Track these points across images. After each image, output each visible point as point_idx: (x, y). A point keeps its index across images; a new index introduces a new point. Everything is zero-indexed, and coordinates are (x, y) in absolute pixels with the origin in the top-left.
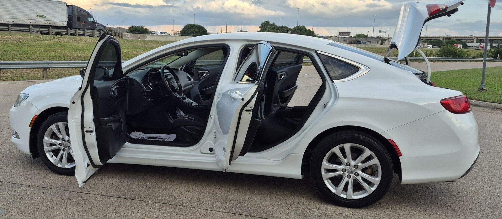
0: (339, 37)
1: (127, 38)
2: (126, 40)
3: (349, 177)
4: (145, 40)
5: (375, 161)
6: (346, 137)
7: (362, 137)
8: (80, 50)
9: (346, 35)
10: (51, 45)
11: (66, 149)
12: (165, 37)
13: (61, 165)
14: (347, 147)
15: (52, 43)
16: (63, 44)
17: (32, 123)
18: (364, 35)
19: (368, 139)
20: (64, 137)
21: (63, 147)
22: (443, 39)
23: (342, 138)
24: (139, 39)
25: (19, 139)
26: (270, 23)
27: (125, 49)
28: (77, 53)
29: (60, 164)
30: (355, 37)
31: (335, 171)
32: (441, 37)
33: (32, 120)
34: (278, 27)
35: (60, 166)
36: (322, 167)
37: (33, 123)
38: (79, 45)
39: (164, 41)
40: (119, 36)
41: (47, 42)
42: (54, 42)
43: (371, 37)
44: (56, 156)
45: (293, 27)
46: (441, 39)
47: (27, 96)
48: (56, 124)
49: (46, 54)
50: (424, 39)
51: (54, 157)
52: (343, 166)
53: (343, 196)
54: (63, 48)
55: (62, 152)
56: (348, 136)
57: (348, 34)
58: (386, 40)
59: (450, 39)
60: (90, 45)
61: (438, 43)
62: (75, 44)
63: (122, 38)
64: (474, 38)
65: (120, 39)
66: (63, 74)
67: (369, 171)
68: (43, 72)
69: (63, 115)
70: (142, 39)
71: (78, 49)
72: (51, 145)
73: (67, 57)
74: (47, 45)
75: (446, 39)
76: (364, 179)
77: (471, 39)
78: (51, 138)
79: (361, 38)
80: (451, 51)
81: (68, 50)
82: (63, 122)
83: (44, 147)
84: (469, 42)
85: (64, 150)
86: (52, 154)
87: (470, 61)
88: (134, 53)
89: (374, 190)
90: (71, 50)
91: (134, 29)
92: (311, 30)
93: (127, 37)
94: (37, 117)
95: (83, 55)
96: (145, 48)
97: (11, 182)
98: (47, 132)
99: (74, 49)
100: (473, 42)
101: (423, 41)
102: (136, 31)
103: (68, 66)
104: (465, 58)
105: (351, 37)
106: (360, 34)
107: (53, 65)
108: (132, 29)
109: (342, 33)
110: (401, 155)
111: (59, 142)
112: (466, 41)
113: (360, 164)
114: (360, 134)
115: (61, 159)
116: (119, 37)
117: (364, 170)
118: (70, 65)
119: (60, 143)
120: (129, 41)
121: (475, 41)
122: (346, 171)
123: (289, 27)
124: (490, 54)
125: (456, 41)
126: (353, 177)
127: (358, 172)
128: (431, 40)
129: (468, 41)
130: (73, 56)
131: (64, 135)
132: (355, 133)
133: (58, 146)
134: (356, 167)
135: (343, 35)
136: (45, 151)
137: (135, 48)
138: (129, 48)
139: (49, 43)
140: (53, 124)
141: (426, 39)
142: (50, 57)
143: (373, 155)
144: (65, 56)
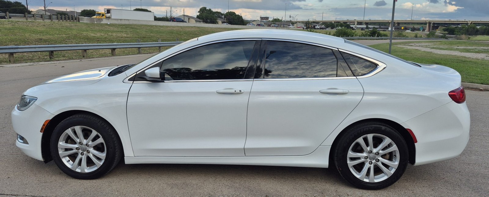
0: (261, 21)
1: (84, 22)
2: (83, 23)
3: (371, 163)
4: (101, 23)
5: (394, 148)
6: (370, 128)
7: (383, 128)
8: (40, 33)
9: (266, 20)
10: (10, 29)
11: (85, 153)
12: (120, 21)
13: (80, 169)
14: (370, 137)
15: (11, 27)
16: (22, 28)
17: (43, 128)
18: (278, 19)
19: (388, 129)
20: (81, 141)
21: (80, 151)
22: (335, 22)
23: (366, 129)
24: (96, 23)
25: (28, 145)
26: (207, 9)
27: (83, 31)
28: (38, 36)
29: (78, 169)
30: (272, 21)
31: (359, 158)
32: (333, 21)
33: (44, 125)
34: (213, 12)
35: (78, 170)
36: (347, 156)
37: (45, 128)
38: (38, 29)
39: (119, 24)
40: (76, 19)
41: (5, 26)
42: (13, 26)
43: (284, 21)
44: (74, 161)
45: (226, 13)
46: (333, 22)
47: (34, 99)
48: (72, 128)
49: (6, 37)
50: (321, 22)
51: (71, 162)
52: (366, 154)
53: (366, 180)
54: (22, 31)
55: (80, 156)
56: (371, 127)
57: (267, 18)
58: (295, 23)
59: (339, 22)
60: (49, 28)
61: (331, 25)
62: (34, 28)
63: (79, 21)
64: (355, 21)
65: (77, 22)
66: (26, 56)
67: (388, 156)
68: (9, 56)
69: (80, 119)
70: (98, 22)
71: (38, 32)
72: (66, 150)
73: (28, 40)
74: (6, 29)
75: (336, 22)
76: (383, 164)
77: (353, 23)
78: (67, 142)
79: (277, 21)
80: (344, 32)
81: (28, 33)
82: (80, 125)
83: (59, 153)
84: (352, 25)
85: (82, 154)
86: (68, 158)
87: (358, 40)
88: (93, 35)
89: (393, 173)
90: (31, 33)
91: (86, 12)
92: (239, 16)
93: (83, 20)
94: (49, 122)
95: (44, 37)
96: (102, 31)
97: (27, 195)
98: (63, 136)
99: (34, 32)
100: (354, 24)
101: (321, 24)
102: (88, 14)
103: (34, 50)
104: (354, 37)
105: (269, 21)
106: (276, 18)
107: (19, 50)
108: (84, 12)
109: (263, 18)
110: (416, 142)
111: (76, 146)
112: (349, 24)
113: (381, 152)
114: (381, 125)
115: (80, 164)
116: (76, 21)
117: (383, 156)
118: (37, 49)
119: (77, 148)
120: (87, 24)
121: (356, 23)
122: (368, 158)
123: (222, 13)
124: (369, 33)
125: (343, 24)
126: (374, 163)
127: (378, 158)
128: (327, 23)
129: (351, 23)
130: (34, 39)
131: (81, 138)
132: (377, 124)
133: (75, 151)
134: (378, 153)
135: (263, 20)
136: (61, 156)
137: (93, 31)
138: (87, 31)
139: (7, 27)
140: (68, 128)
141: (323, 23)
142: (11, 41)
143: (393, 143)
144: (26, 39)
